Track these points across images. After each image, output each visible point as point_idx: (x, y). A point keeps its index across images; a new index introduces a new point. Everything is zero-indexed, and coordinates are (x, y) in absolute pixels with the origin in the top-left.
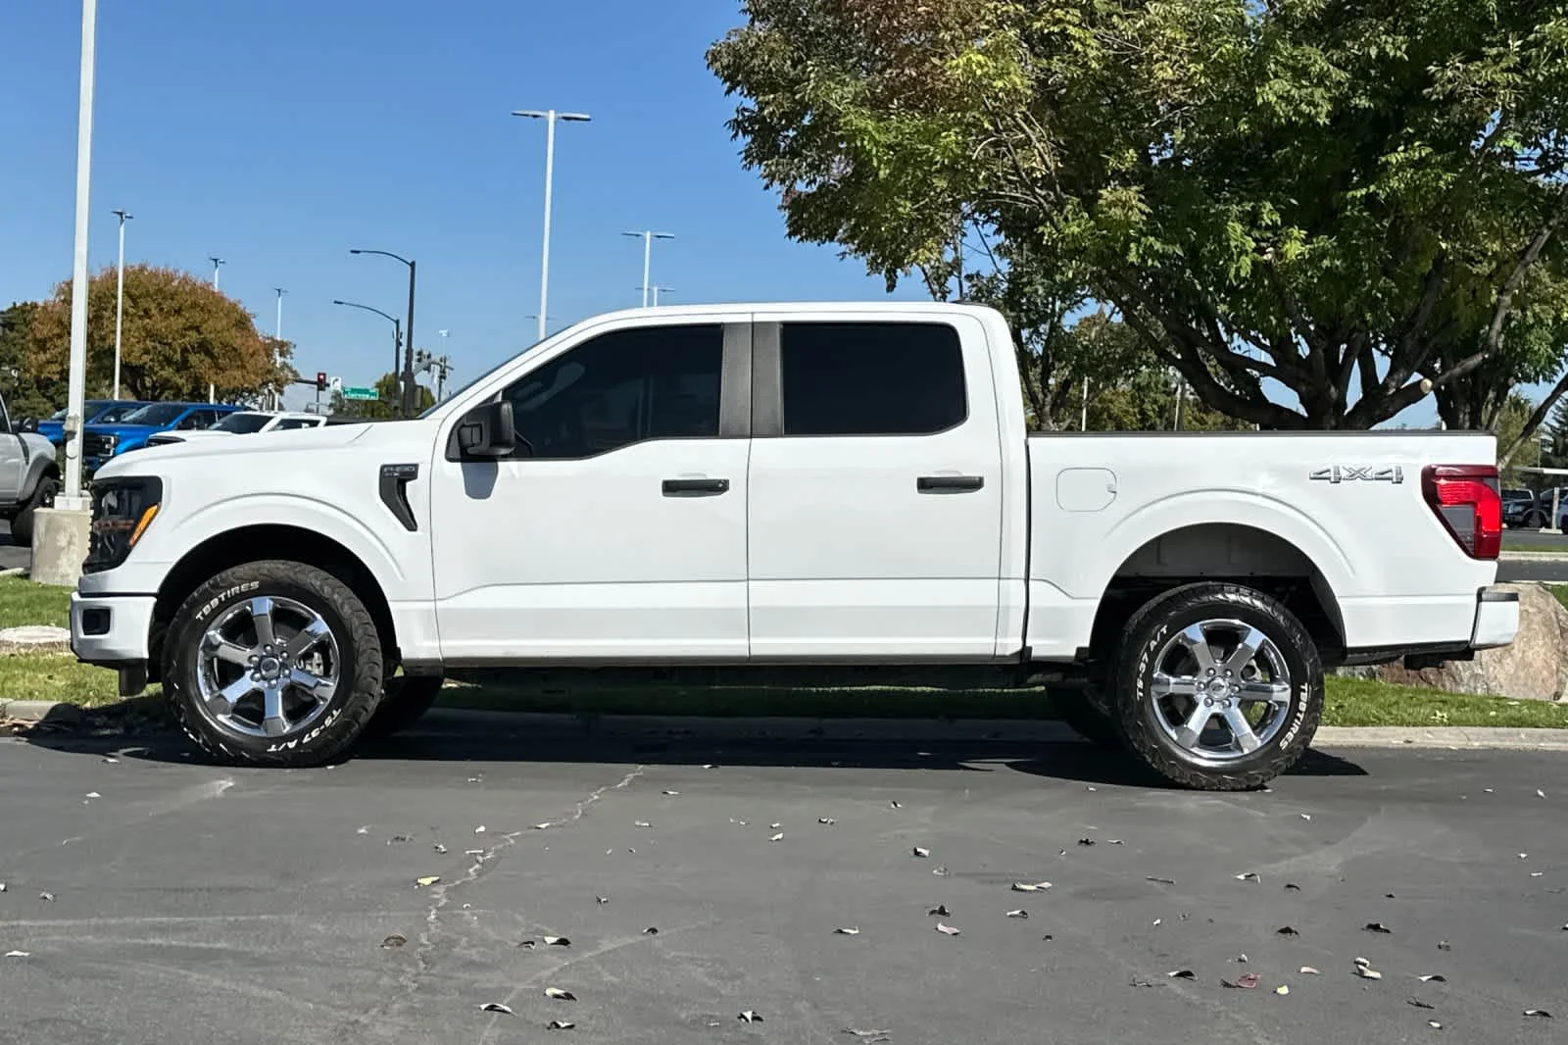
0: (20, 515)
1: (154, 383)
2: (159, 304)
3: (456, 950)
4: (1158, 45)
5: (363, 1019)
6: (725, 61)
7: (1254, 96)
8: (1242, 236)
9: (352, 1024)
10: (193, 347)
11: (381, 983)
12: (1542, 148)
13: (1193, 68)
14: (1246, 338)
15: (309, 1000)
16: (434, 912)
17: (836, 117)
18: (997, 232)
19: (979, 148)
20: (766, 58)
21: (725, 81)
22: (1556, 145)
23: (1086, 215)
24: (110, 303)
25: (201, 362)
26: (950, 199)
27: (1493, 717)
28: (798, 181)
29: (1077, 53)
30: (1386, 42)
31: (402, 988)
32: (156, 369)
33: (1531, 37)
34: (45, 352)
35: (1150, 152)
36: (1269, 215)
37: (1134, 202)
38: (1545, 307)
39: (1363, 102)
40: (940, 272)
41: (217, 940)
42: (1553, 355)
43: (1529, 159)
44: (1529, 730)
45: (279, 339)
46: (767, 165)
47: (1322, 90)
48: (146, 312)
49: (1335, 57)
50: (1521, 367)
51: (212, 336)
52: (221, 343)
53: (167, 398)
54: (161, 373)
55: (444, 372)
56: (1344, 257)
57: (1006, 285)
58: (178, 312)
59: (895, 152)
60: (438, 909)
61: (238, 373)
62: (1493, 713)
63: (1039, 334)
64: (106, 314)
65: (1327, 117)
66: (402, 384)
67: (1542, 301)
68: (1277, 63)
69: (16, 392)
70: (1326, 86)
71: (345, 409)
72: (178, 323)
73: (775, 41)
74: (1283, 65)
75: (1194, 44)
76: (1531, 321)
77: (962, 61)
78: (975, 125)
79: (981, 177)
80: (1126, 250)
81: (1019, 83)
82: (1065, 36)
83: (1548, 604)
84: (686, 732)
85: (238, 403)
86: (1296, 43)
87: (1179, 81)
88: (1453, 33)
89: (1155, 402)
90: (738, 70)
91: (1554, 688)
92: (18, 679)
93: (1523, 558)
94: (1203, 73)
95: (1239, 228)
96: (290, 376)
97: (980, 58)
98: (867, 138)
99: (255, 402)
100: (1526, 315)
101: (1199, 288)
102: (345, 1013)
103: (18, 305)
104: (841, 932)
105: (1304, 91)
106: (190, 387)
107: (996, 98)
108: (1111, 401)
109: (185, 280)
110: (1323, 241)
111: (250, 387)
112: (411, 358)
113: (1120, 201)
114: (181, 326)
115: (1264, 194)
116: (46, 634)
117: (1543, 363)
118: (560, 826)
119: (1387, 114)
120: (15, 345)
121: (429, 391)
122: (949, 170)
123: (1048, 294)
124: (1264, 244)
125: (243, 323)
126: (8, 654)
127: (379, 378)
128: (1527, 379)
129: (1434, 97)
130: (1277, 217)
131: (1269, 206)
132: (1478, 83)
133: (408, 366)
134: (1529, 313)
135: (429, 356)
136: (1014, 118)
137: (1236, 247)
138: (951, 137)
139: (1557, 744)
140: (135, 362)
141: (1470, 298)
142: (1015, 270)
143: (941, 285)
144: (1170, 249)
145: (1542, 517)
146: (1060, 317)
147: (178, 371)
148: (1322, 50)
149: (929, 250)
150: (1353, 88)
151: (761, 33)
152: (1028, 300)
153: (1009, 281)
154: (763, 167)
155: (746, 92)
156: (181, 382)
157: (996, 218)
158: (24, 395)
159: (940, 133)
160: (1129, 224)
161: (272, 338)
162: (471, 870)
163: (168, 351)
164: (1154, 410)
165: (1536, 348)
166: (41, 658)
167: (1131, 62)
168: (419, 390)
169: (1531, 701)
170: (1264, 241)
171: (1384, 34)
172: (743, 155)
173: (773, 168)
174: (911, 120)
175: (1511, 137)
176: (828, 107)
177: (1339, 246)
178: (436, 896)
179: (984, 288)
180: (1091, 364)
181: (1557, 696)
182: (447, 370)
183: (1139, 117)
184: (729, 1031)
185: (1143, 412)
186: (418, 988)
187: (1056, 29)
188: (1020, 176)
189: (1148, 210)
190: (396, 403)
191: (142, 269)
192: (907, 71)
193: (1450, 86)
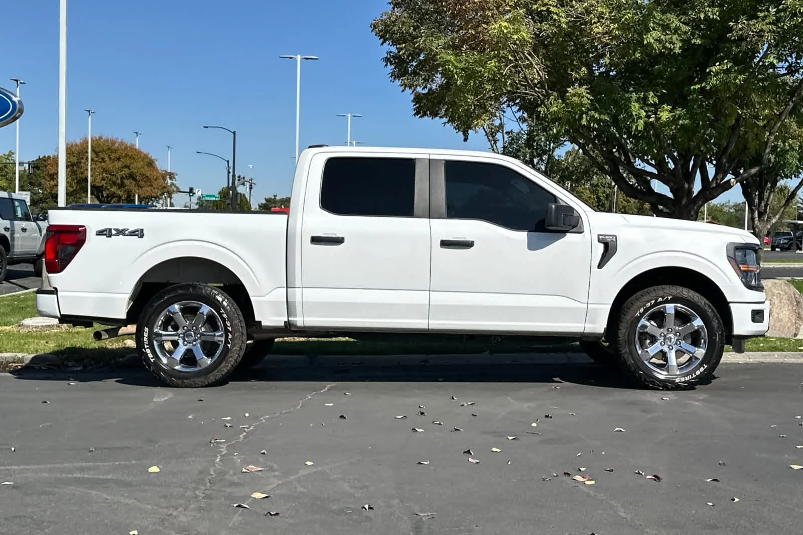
0: (38, 262)
1: (108, 195)
2: (109, 155)
3: (227, 477)
4: (594, 15)
5: (175, 513)
6: (380, 28)
7: (643, 40)
8: (639, 110)
9: (168, 516)
10: (126, 176)
11: (187, 495)
12: (788, 62)
13: (612, 26)
14: (643, 161)
15: (149, 504)
16: (219, 457)
17: (435, 55)
18: (519, 110)
19: (507, 69)
20: (401, 26)
21: (380, 38)
22: (796, 60)
23: (560, 101)
24: (85, 155)
25: (131, 183)
26: (493, 95)
27: (761, 347)
28: (418, 87)
29: (555, 20)
30: (708, 11)
31: (196, 497)
32: (108, 188)
33: (781, 7)
34: (54, 180)
35: (594, 68)
36: (652, 98)
37: (584, 94)
38: (795, 141)
39: (698, 41)
40: (493, 130)
41: (108, 474)
42: (799, 165)
43: (782, 68)
44: (780, 353)
45: (169, 171)
46: (403, 80)
47: (676, 36)
48: (103, 159)
49: (683, 20)
50: (783, 171)
51: (136, 170)
52: (140, 174)
53: (114, 202)
54: (111, 189)
55: (251, 186)
56: (690, 119)
57: (526, 136)
58: (119, 159)
59: (465, 72)
60: (221, 456)
61: (149, 189)
62: (762, 345)
63: (542, 161)
64: (83, 161)
65: (679, 49)
66: (231, 192)
67: (793, 138)
68: (654, 23)
69: (41, 200)
70: (678, 34)
71: (204, 205)
72: (118, 164)
73: (405, 18)
74: (657, 24)
75: (613, 14)
76: (788, 148)
77: (497, 26)
78: (504, 58)
79: (508, 84)
80: (581, 118)
81: (525, 36)
82: (549, 12)
83: (790, 289)
84: (361, 363)
85: (149, 204)
86: (663, 12)
87: (606, 33)
88: (742, 6)
89: (604, 192)
90: (387, 32)
91: (794, 332)
92: (31, 344)
93: (785, 266)
94: (618, 29)
95: (637, 105)
96: (175, 189)
97: (506, 24)
98: (451, 64)
99: (158, 203)
100: (785, 145)
101: (618, 136)
102: (166, 510)
103: (41, 157)
104: (420, 463)
105: (668, 37)
106: (126, 196)
107: (515, 44)
108: (582, 193)
109: (122, 143)
110: (679, 111)
111: (155, 195)
112: (234, 179)
113: (578, 93)
114: (120, 166)
115: (649, 88)
116: (47, 321)
117: (794, 169)
118: (289, 412)
119: (710, 47)
120: (40, 177)
121: (244, 195)
122: (493, 80)
123: (547, 140)
124: (650, 113)
125: (151, 163)
126: (27, 331)
127: (220, 189)
128: (787, 177)
129: (733, 38)
130: (656, 100)
131: (652, 94)
132: (755, 30)
133: (233, 183)
134: (786, 144)
135: (244, 178)
136: (523, 54)
137: (636, 115)
138: (492, 64)
139: (793, 360)
140: (97, 184)
141: (754, 137)
142: (530, 129)
143: (493, 137)
144: (603, 117)
145: (797, 245)
146: (553, 152)
147: (119, 188)
148: (676, 16)
149: (484, 120)
150: (693, 34)
151: (398, 14)
152: (537, 143)
153: (527, 134)
154: (400, 81)
155: (391, 44)
156: (121, 193)
157: (518, 103)
158: (46, 202)
159: (487, 62)
160: (582, 105)
161: (165, 171)
162: (241, 436)
163: (114, 179)
164: (604, 197)
165: (790, 161)
166: (43, 333)
167: (581, 24)
168: (239, 195)
169: (782, 338)
170: (650, 112)
171: (707, 7)
172: (390, 75)
173: (406, 81)
174: (473, 56)
175: (772, 57)
176: (432, 50)
177: (687, 113)
178: (222, 450)
179: (515, 138)
180: (569, 175)
181: (795, 335)
182: (253, 185)
183: (588, 52)
184: (356, 515)
185: (598, 197)
186: (204, 497)
187: (544, 9)
188: (528, 83)
189: (591, 98)
190: (228, 201)
191: (100, 138)
192: (470, 31)
193: (740, 32)
